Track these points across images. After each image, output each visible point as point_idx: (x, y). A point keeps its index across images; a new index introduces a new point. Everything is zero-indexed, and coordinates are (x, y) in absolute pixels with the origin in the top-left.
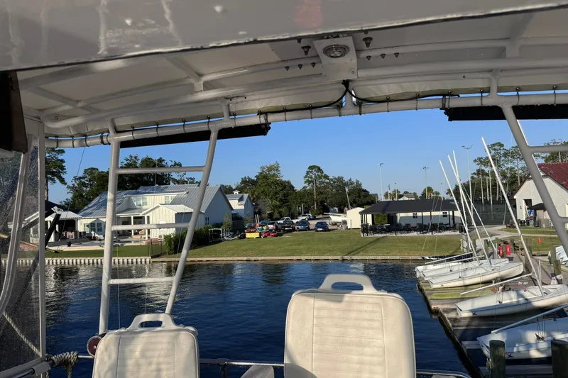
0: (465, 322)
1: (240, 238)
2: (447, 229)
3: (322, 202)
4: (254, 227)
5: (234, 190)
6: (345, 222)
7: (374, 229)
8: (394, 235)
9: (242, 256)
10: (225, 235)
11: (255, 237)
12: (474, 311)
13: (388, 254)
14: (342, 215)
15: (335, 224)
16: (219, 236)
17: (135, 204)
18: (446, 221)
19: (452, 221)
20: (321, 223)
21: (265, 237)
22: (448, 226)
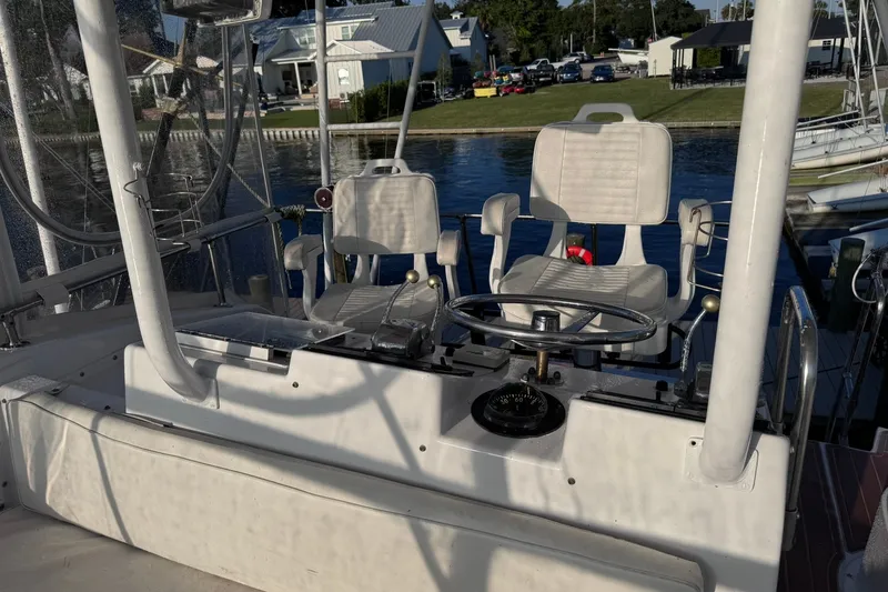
0: (815, 221)
1: (465, 97)
2: (825, 72)
3: (607, 29)
4: (487, 78)
5: (453, 11)
6: (644, 65)
7: (693, 76)
8: (728, 85)
9: (470, 127)
10: (442, 93)
11: (489, 95)
12: (833, 205)
13: (711, 118)
14: (641, 52)
15: (627, 68)
16: (431, 95)
17: (298, 41)
18: (825, 58)
19: (836, 57)
20: (602, 68)
21: (506, 94)
22: (828, 67)
